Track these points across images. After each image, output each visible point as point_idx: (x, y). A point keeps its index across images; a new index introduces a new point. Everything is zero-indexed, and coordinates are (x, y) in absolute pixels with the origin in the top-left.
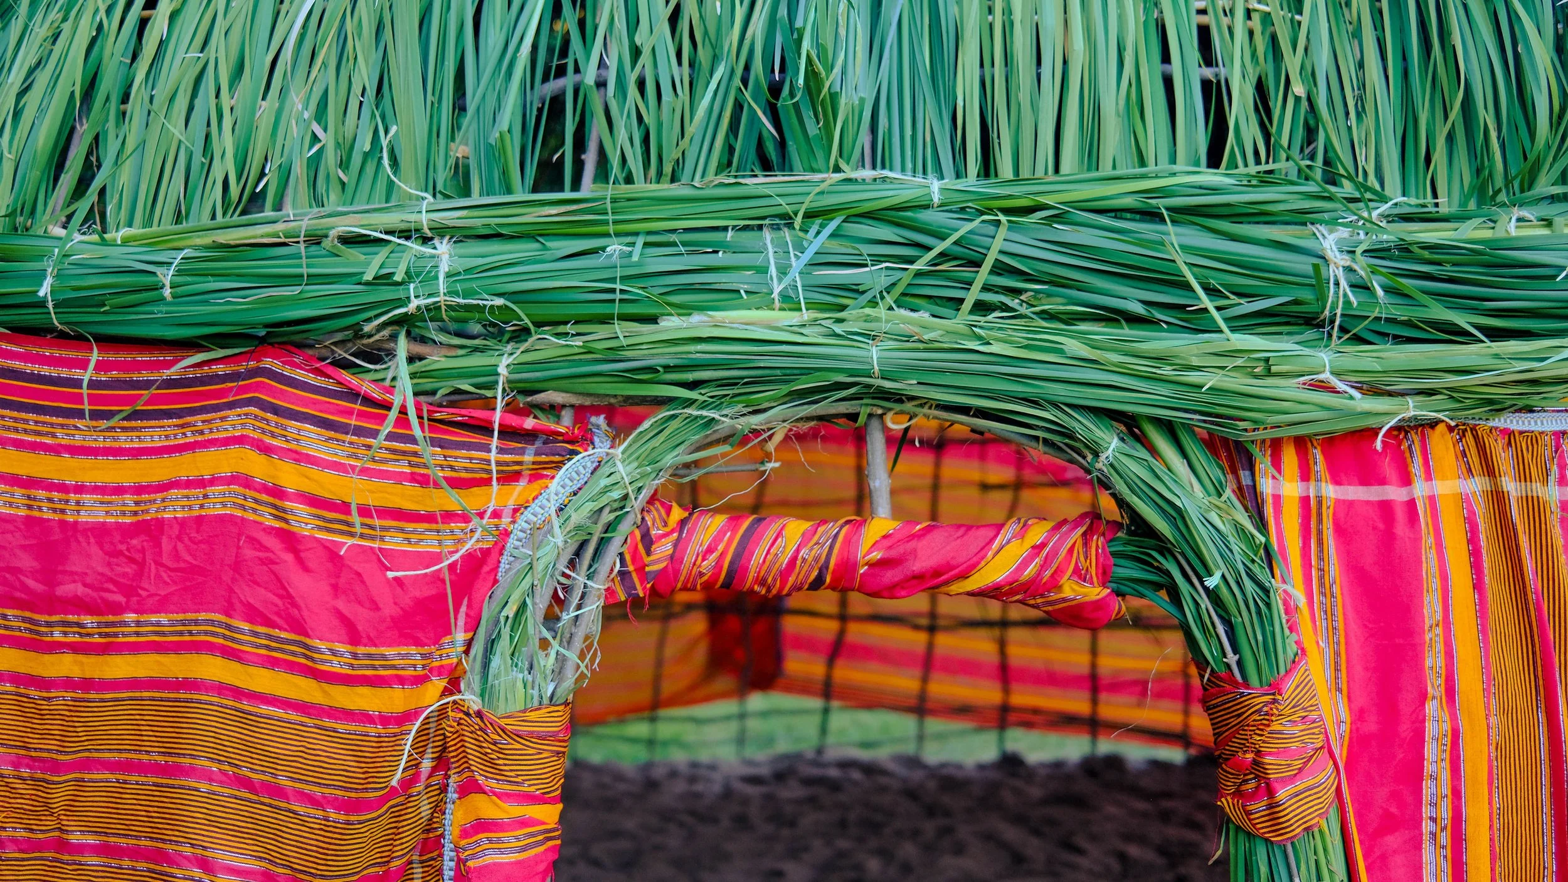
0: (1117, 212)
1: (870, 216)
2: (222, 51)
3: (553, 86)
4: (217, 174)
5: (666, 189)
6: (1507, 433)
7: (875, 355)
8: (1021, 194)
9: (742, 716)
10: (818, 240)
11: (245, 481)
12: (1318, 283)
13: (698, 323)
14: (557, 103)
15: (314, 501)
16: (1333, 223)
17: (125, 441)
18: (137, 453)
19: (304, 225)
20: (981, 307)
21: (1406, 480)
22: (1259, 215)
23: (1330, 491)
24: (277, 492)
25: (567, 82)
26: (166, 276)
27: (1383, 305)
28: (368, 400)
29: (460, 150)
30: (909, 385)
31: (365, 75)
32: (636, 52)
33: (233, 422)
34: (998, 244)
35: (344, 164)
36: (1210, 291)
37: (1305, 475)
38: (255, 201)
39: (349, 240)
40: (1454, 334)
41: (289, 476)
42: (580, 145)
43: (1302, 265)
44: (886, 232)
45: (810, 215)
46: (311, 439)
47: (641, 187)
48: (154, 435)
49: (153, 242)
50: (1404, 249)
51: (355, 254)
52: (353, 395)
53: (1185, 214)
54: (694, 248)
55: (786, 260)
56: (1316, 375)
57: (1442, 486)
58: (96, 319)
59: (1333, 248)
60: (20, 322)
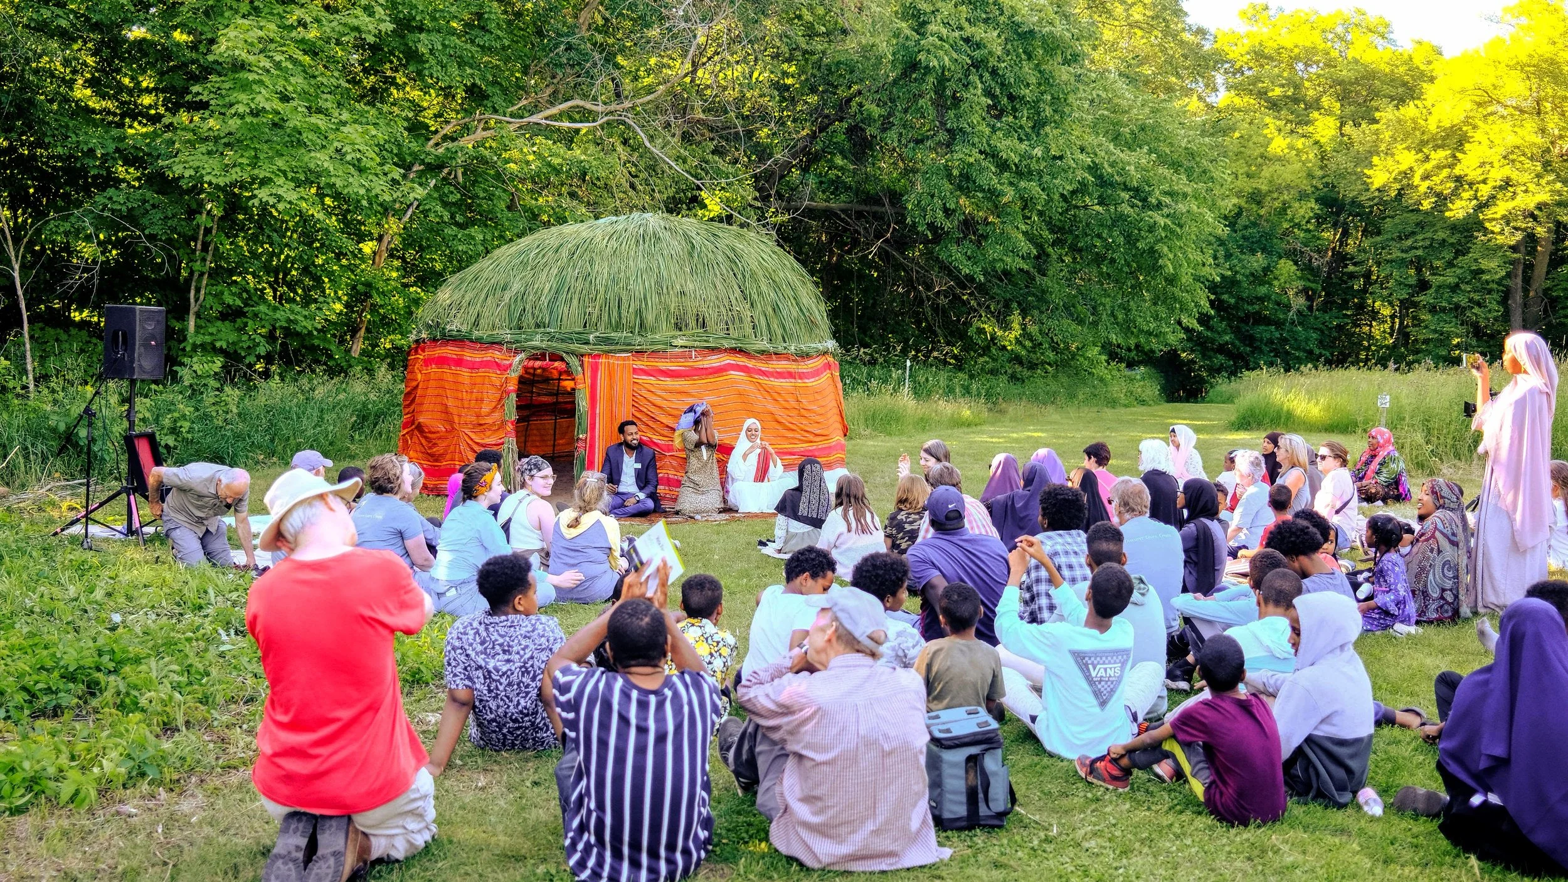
0: (570, 333)
5: (529, 330)
6: (611, 355)
7: (544, 346)
8: (560, 331)
12: (589, 340)
16: (593, 334)
17: (480, 353)
20: (555, 342)
21: (599, 359)
22: (584, 333)
23: (590, 360)
27: (597, 343)
30: (547, 349)
31: (503, 318)
34: (558, 336)
36: (577, 340)
37: (588, 359)
40: (603, 345)
43: (588, 338)
45: (541, 333)
50: (600, 337)
53: (576, 333)
55: (538, 337)
56: (585, 349)
57: (603, 360)
58: (478, 341)
59: (591, 337)
60: (471, 341)
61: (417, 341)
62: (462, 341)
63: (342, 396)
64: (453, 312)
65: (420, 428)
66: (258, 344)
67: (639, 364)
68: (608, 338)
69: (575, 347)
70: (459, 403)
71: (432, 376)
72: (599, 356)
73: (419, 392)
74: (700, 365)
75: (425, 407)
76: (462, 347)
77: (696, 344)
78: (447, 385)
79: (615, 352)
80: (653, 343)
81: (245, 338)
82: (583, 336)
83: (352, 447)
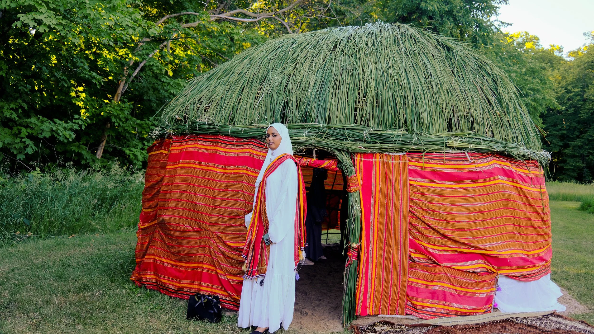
0: (340, 129)
1: (315, 128)
2: (248, 106)
3: (284, 112)
4: (247, 119)
5: (295, 124)
6: (386, 155)
7: (313, 142)
8: (330, 126)
9: (327, 234)
10: (309, 130)
11: (249, 152)
12: (362, 137)
13: (296, 138)
14: (284, 113)
15: (256, 155)
16: (366, 131)
17: (236, 148)
18: (237, 149)
19: (257, 126)
20: (325, 138)
21: (372, 159)
22: (356, 129)
23: (363, 159)
24: (253, 154)
25: (285, 112)
26: (243, 131)
27: (370, 140)
28: (263, 145)
29: (274, 119)
30: (316, 145)
31: (264, 110)
32: (292, 109)
33: (249, 146)
34: (327, 131)
35: (261, 120)
36: (349, 137)
37: (361, 157)
38: (252, 123)
39: (262, 128)
40: (376, 143)
41: (254, 152)
42: (286, 119)
43: (360, 135)
44: (316, 130)
45: (308, 128)
46: (257, 148)
47: (292, 124)
48: (239, 147)
49: (241, 127)
50: (373, 134)
51: (262, 129)
52: (261, 144)
53: (348, 129)
54: (297, 130)
55: (305, 132)
56: (360, 146)
57: (377, 160)
58: (235, 135)
59: (365, 133)
60: (226, 135)
61: (162, 136)
62: (215, 134)
63: (87, 184)
64: (203, 106)
65: (163, 224)
66: (27, 146)
67: (413, 165)
68: (383, 136)
69: (347, 144)
70: (210, 202)
71: (179, 171)
72: (372, 155)
73: (164, 188)
74: (472, 168)
75: (171, 204)
76: (215, 142)
77: (470, 146)
78: (195, 181)
79: (391, 150)
80: (428, 143)
81: (18, 140)
82: (356, 133)
83: (93, 223)
